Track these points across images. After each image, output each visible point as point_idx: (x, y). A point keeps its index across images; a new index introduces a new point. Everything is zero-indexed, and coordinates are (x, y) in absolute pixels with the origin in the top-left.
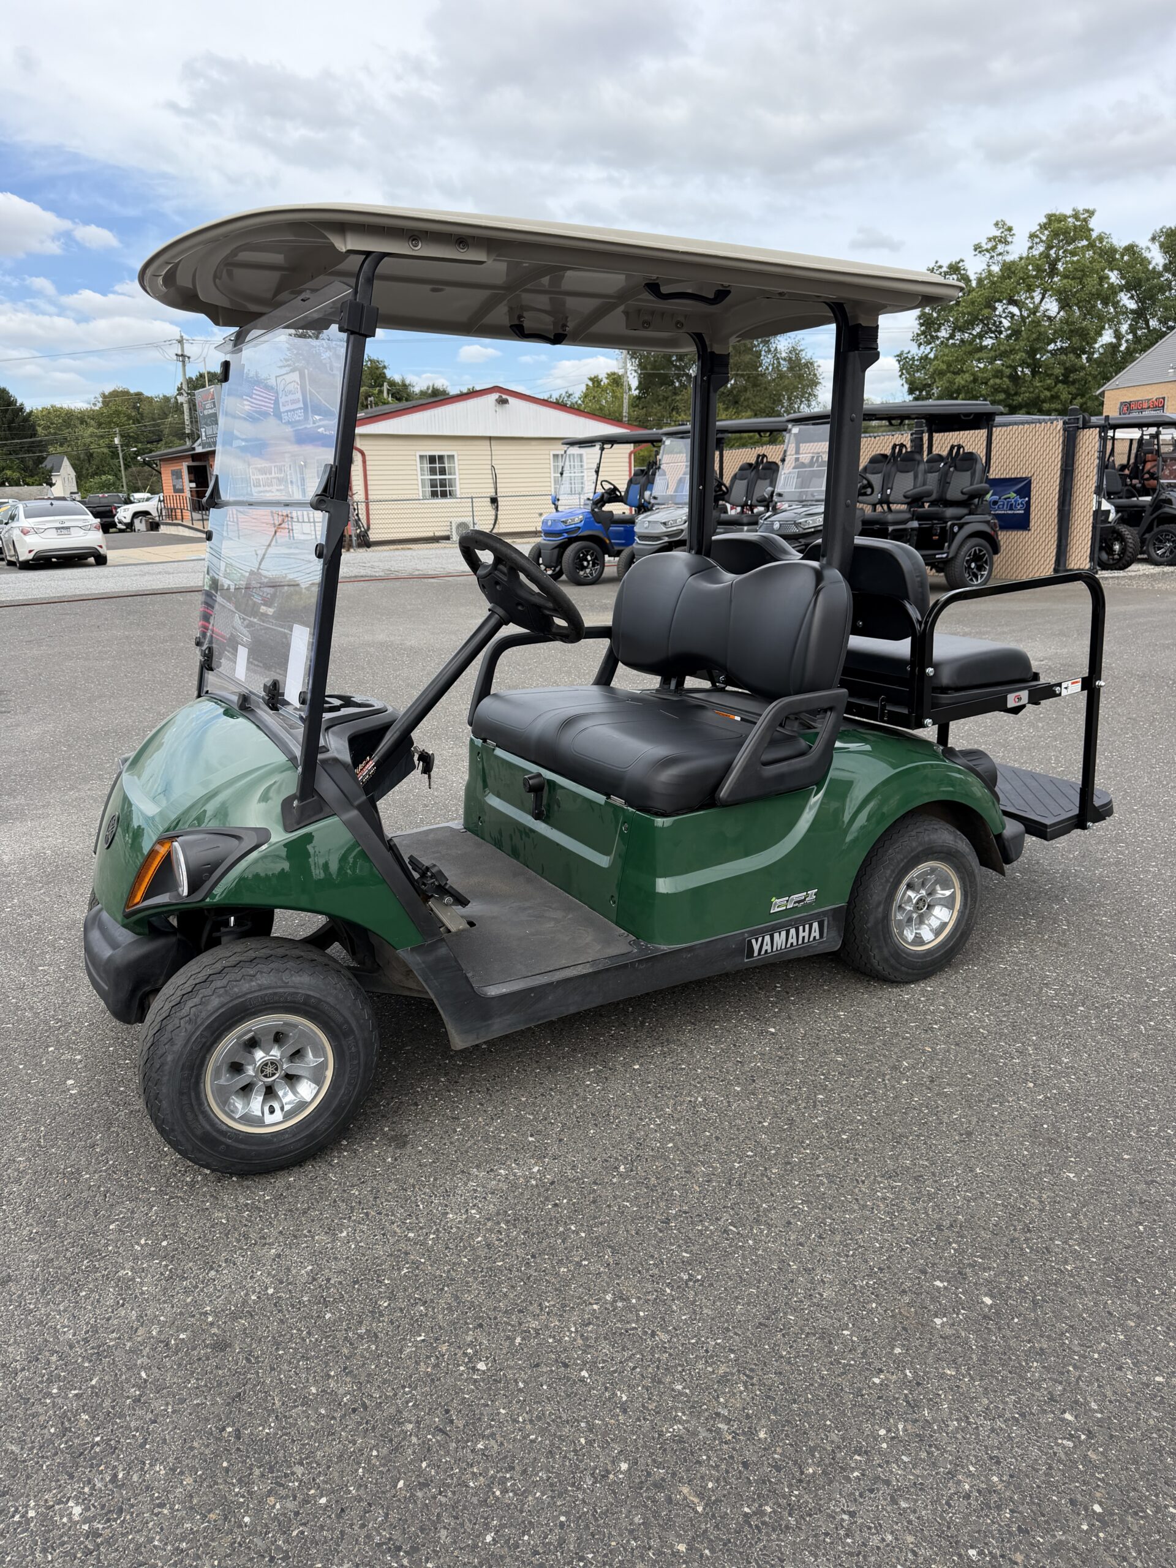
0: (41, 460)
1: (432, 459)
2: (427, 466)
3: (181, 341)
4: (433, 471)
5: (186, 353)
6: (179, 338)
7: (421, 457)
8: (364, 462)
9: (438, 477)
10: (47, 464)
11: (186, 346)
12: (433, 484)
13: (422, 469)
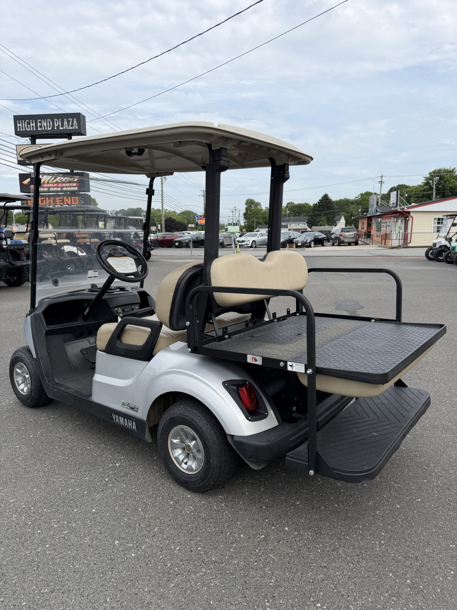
0: (334, 217)
1: (439, 219)
2: (437, 221)
3: (382, 177)
4: (438, 223)
5: (383, 181)
6: (381, 175)
7: (435, 219)
8: (412, 220)
9: (440, 225)
10: (335, 219)
11: (383, 178)
12: (438, 228)
13: (434, 223)
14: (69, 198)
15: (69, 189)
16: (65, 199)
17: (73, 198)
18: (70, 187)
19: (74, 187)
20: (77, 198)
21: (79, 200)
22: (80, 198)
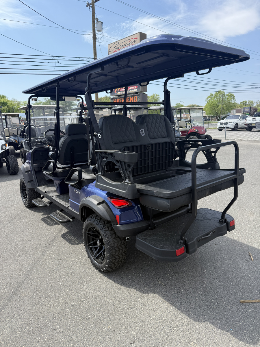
14: (133, 97)
15: (133, 90)
16: (131, 98)
17: (134, 97)
18: (133, 89)
19: (135, 89)
20: (136, 97)
21: (137, 98)
22: (138, 97)
